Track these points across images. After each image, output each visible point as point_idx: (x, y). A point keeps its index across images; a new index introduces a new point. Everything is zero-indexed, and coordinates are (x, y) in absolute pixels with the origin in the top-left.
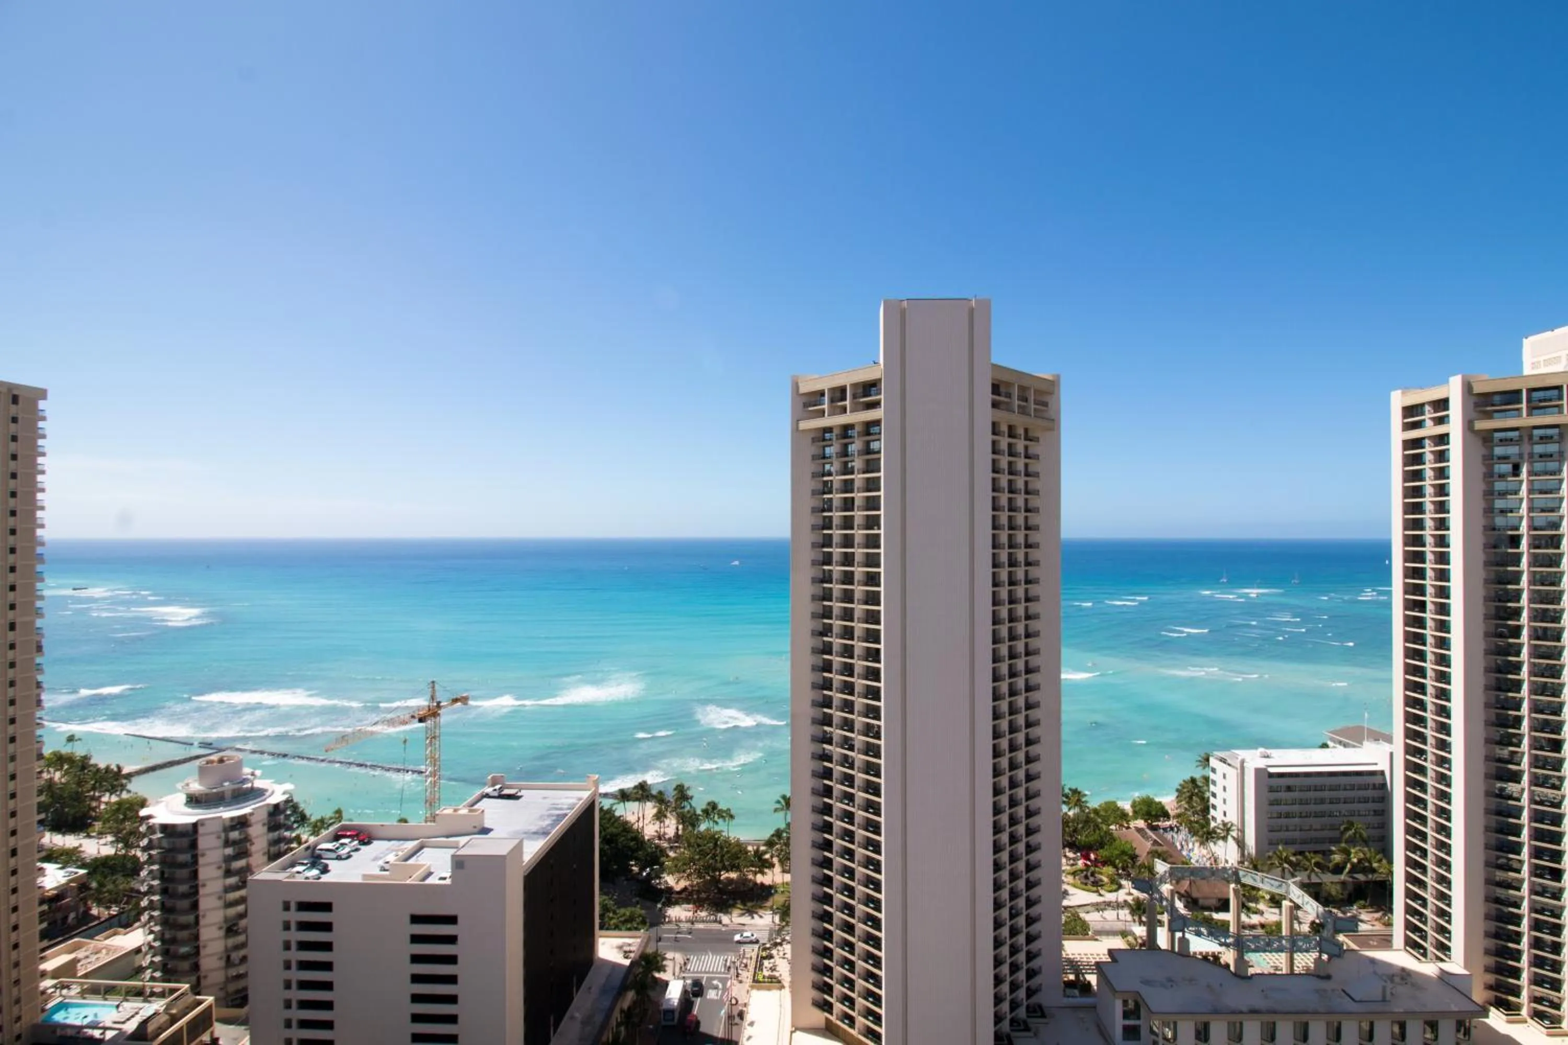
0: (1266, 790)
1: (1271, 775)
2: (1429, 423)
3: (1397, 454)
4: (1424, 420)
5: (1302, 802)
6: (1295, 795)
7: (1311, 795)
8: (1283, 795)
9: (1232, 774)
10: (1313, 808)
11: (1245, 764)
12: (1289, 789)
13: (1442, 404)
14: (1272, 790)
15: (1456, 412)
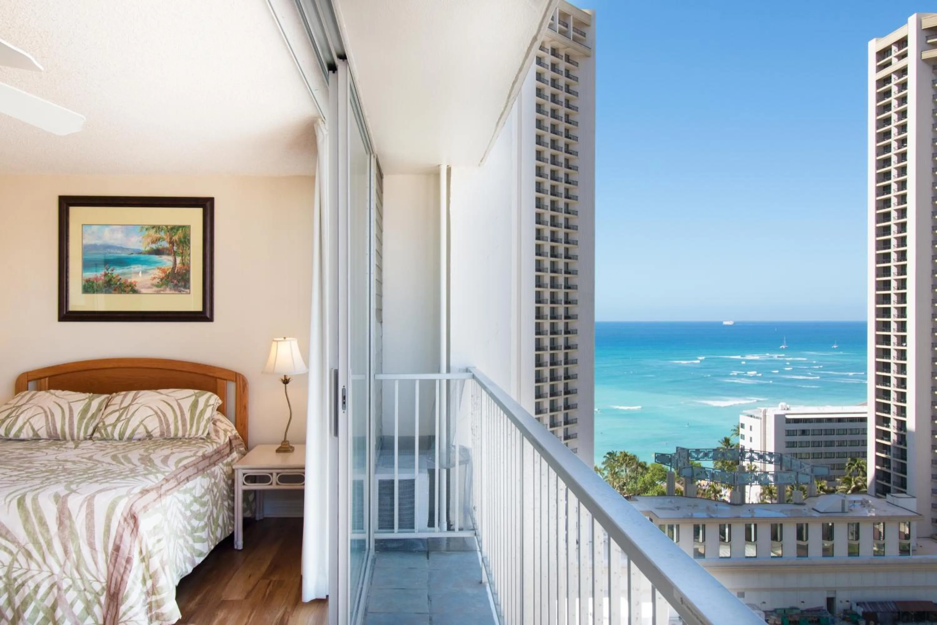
0: (784, 433)
1: (788, 421)
2: (894, 60)
3: (872, 91)
4: (891, 60)
5: (816, 444)
6: (809, 438)
7: (823, 438)
8: (798, 438)
9: (757, 424)
10: (823, 449)
11: (767, 414)
12: (804, 432)
13: (903, 43)
14: (789, 433)
15: (912, 47)
